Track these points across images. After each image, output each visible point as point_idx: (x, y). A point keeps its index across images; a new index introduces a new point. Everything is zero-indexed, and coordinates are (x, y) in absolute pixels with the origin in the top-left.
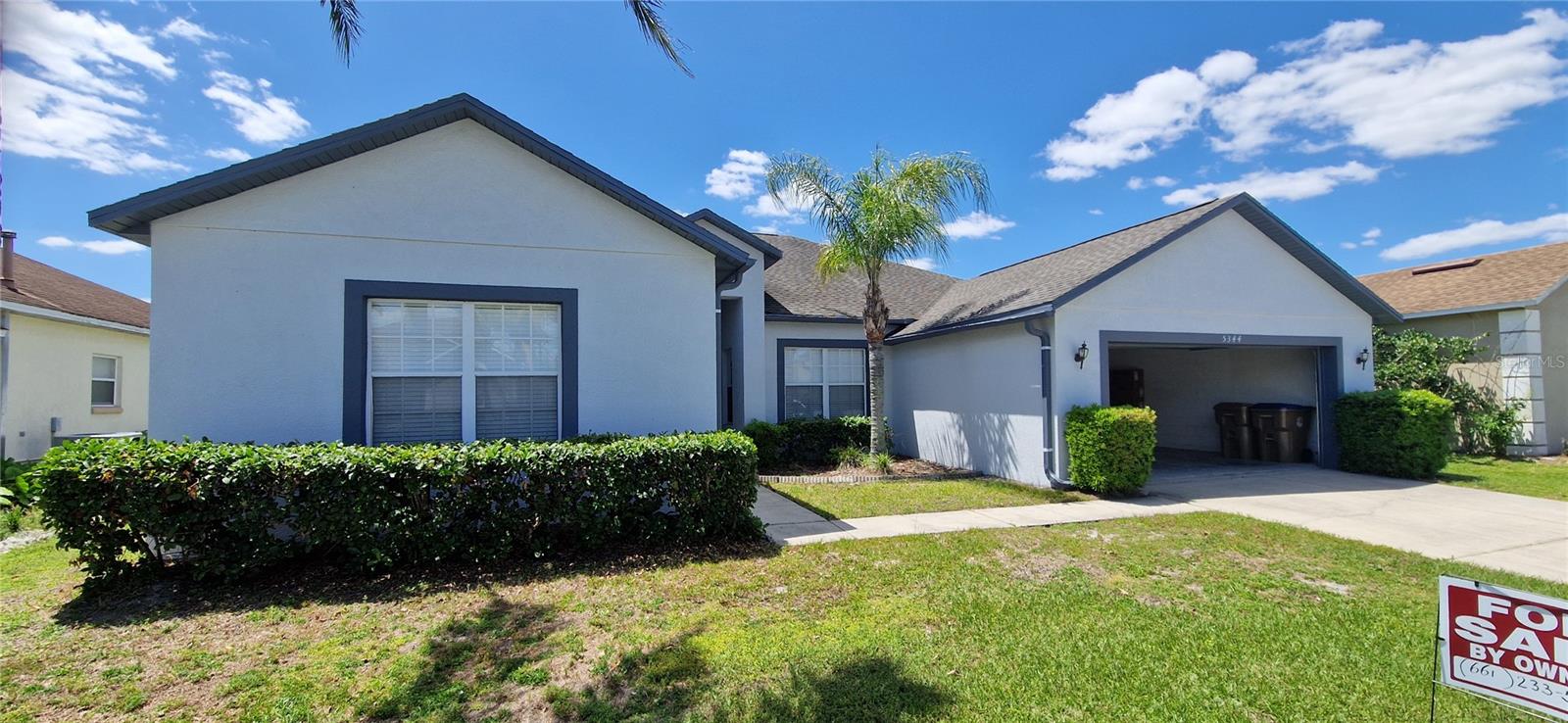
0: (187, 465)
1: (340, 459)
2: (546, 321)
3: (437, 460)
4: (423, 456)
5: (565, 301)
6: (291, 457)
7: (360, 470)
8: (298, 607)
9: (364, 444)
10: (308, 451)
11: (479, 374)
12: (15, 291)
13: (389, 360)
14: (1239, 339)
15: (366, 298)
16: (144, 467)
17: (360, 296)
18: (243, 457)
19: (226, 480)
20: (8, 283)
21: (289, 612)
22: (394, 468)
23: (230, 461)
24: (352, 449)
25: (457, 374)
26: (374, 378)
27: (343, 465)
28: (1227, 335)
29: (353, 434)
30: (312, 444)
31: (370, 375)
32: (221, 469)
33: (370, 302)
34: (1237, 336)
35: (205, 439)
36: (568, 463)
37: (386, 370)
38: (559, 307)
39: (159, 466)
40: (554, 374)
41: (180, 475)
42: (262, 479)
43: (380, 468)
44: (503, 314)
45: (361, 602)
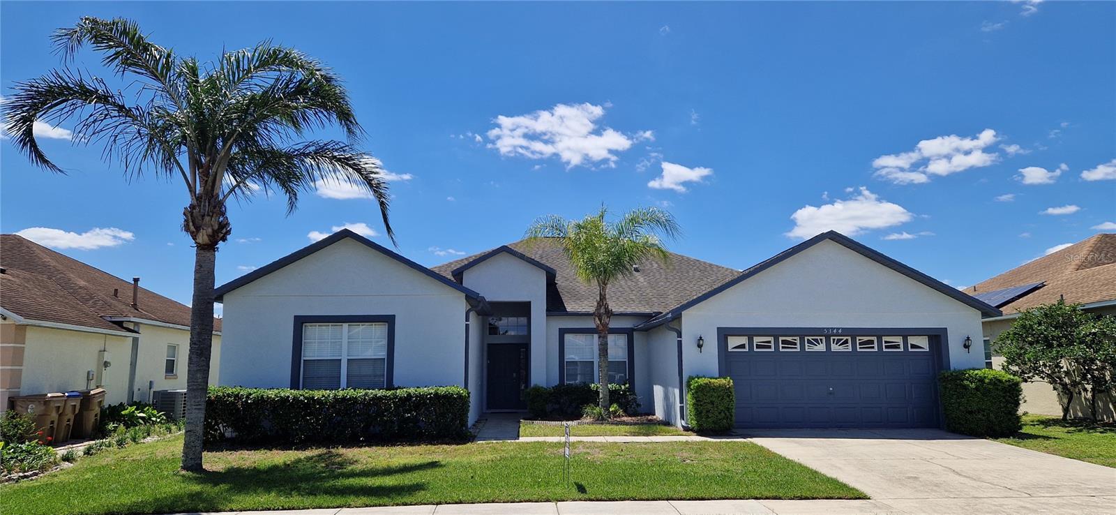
0: (237, 395)
1: (288, 394)
2: (380, 330)
3: (323, 396)
4: (318, 394)
5: (389, 320)
6: (272, 394)
7: (295, 399)
8: (271, 450)
9: (298, 389)
10: (277, 391)
11: (349, 358)
12: (138, 310)
13: (311, 352)
14: (840, 331)
15: (303, 323)
16: (224, 395)
17: (300, 322)
18: (255, 393)
19: (249, 401)
20: (135, 306)
21: (268, 452)
22: (306, 398)
23: (250, 394)
24: (293, 391)
25: (339, 358)
26: (304, 360)
27: (289, 397)
28: (828, 329)
29: (294, 385)
30: (278, 389)
31: (303, 358)
32: (248, 397)
33: (304, 324)
34: (838, 329)
35: (241, 386)
36: (376, 398)
37: (310, 357)
38: (387, 324)
39: (229, 395)
40: (383, 357)
41: (235, 399)
42: (261, 402)
43: (302, 398)
44: (360, 329)
45: (292, 450)
